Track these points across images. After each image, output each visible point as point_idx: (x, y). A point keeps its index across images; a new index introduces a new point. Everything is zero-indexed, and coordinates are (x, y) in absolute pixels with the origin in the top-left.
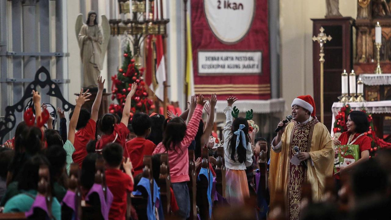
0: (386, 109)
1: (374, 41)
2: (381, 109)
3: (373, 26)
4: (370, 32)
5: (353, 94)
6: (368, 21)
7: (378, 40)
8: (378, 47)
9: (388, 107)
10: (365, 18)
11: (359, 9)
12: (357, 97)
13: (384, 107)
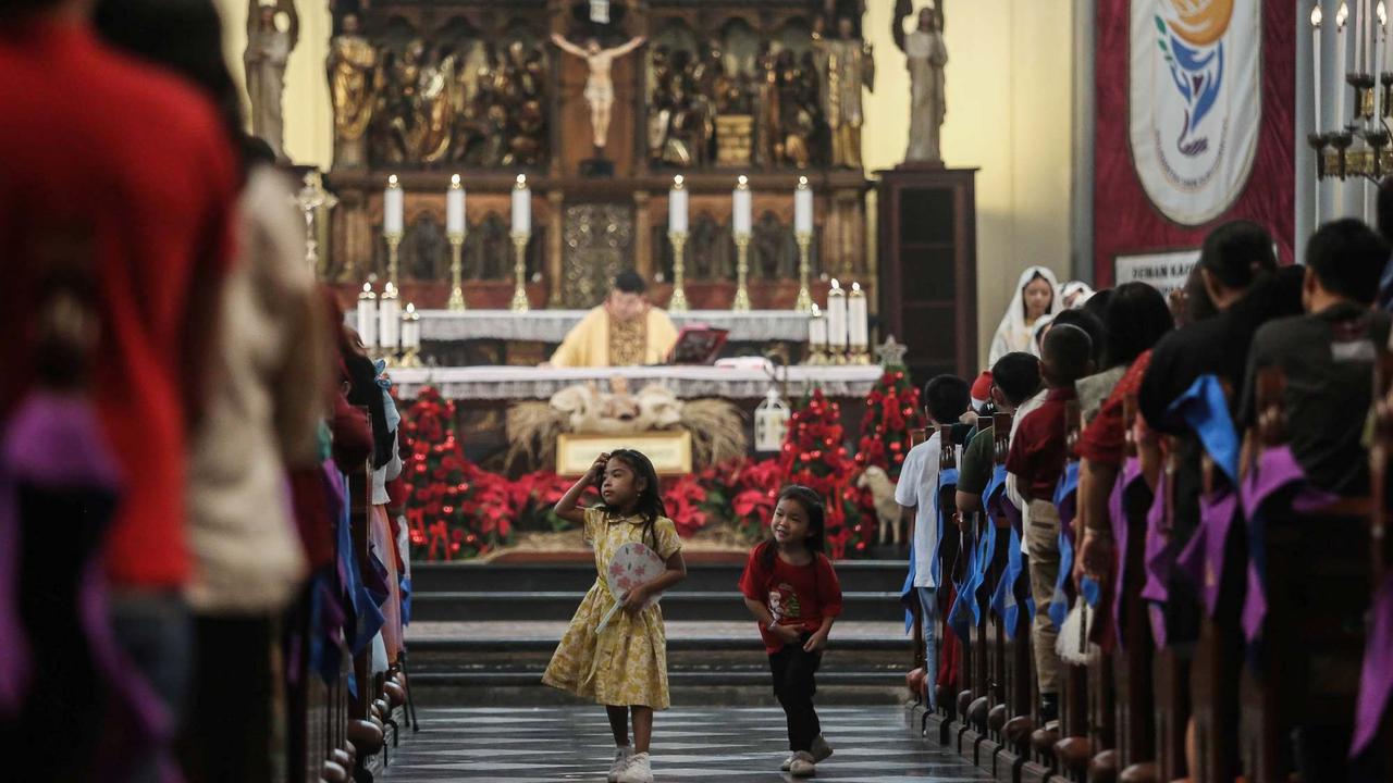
0: (479, 388)
1: (378, 229)
2: (466, 387)
3: (381, 188)
4: (365, 205)
5: (390, 349)
6: (361, 174)
7: (394, 225)
8: (394, 242)
9: (484, 383)
10: (352, 168)
11: (339, 143)
12: (400, 355)
13: (473, 384)
